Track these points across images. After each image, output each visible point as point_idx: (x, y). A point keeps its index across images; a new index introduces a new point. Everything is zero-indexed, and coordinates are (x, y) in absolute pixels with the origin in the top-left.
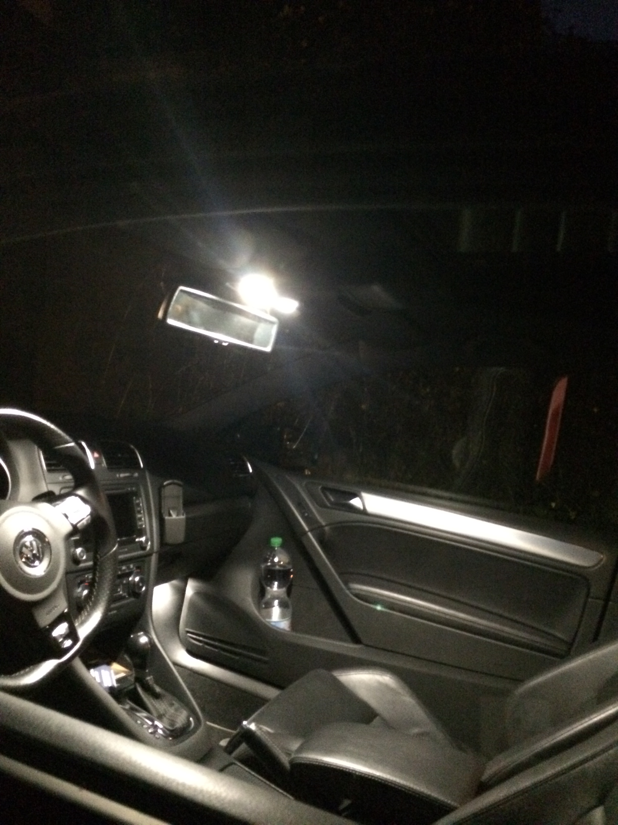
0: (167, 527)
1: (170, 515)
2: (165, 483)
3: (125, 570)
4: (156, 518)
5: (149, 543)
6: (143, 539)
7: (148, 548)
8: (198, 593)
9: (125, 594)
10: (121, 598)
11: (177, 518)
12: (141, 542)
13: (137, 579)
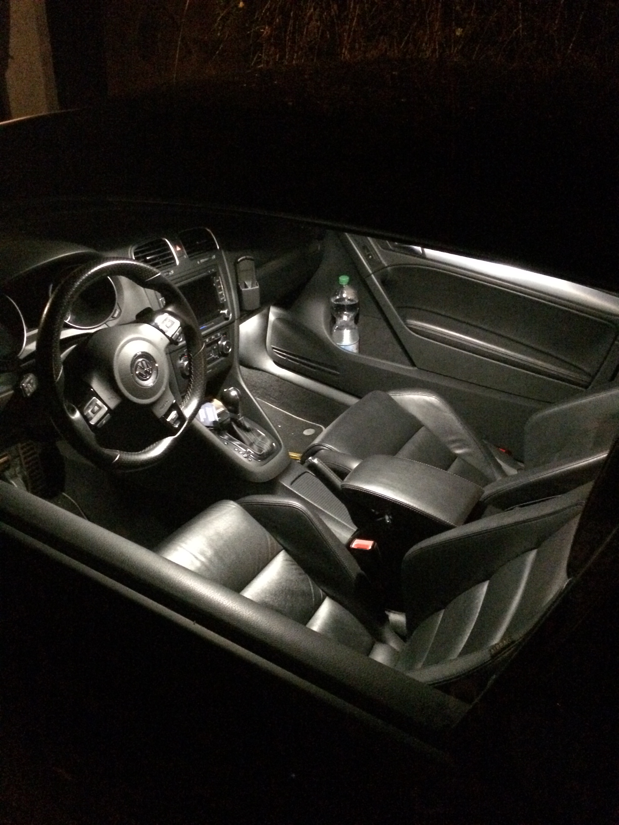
0: (245, 298)
1: (246, 287)
2: (239, 260)
3: (213, 339)
4: (234, 290)
5: (231, 315)
6: (225, 312)
7: (230, 318)
8: (279, 319)
9: (217, 356)
10: (214, 360)
11: (252, 288)
12: (224, 313)
13: (224, 343)
